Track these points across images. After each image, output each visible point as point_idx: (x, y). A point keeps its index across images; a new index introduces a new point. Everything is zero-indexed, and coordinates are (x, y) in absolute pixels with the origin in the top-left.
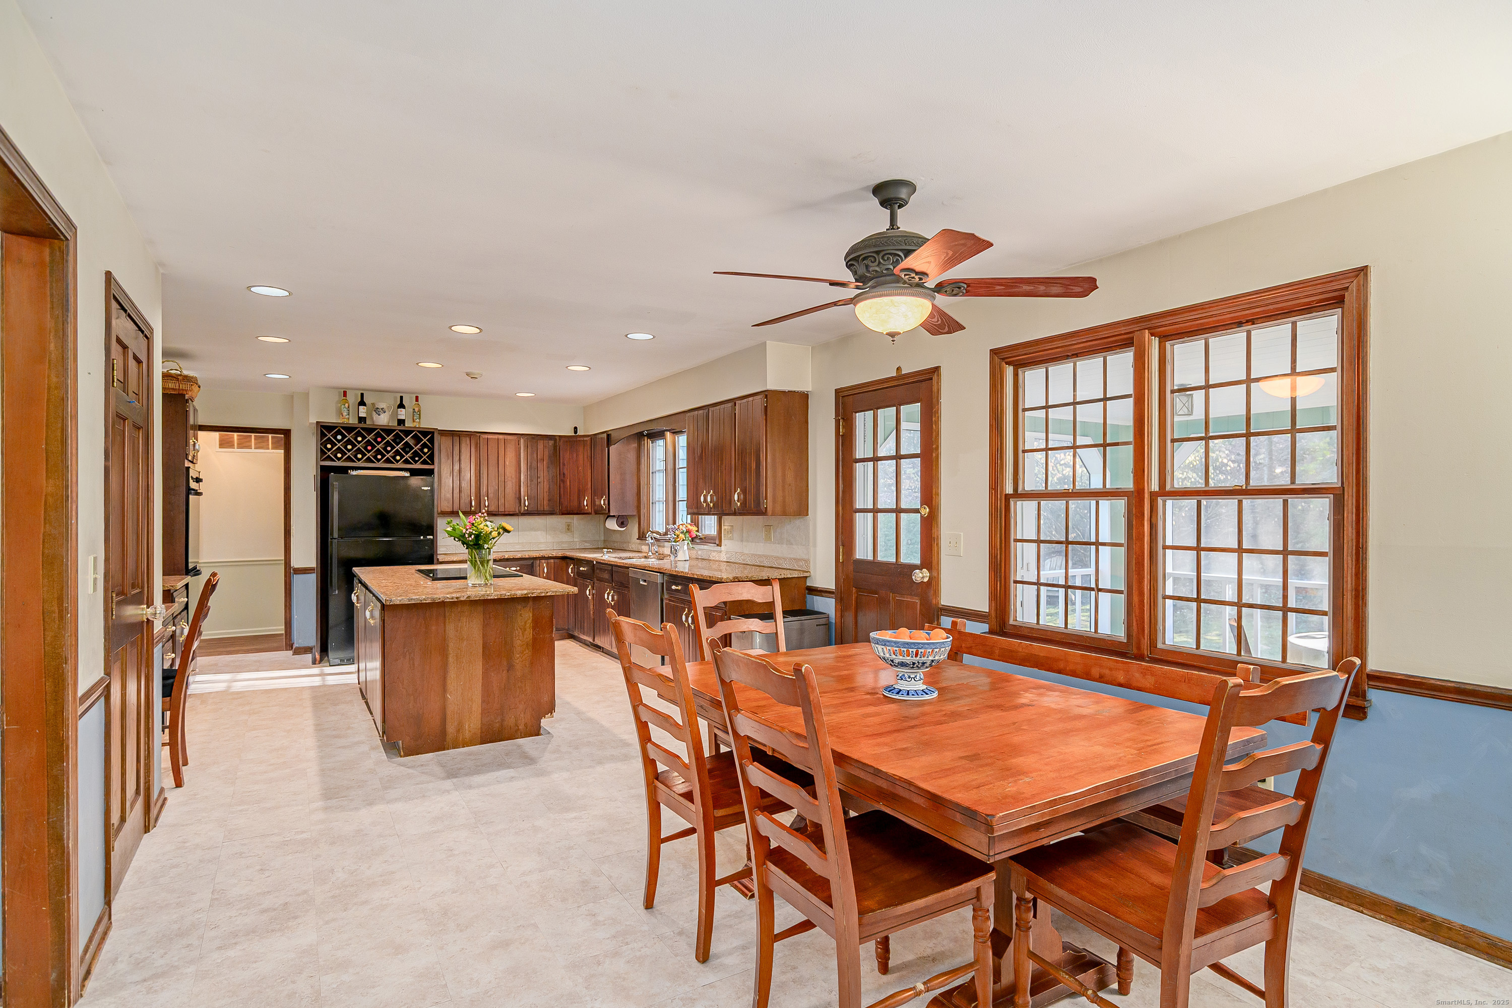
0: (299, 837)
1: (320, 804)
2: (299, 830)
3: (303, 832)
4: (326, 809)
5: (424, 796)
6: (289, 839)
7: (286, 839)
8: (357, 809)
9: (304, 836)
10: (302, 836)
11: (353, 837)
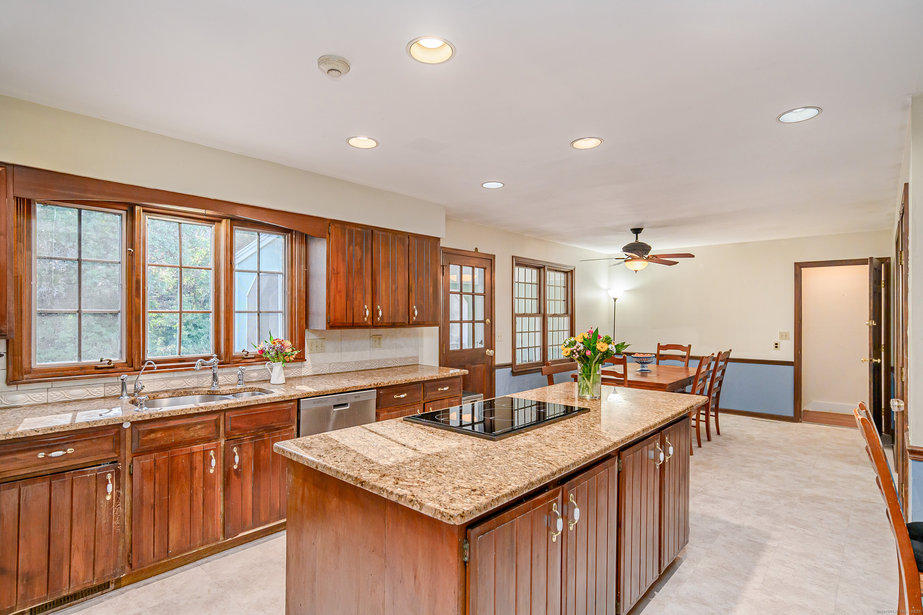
0: (795, 527)
1: (770, 543)
2: (793, 531)
3: (791, 529)
4: (768, 537)
5: (703, 516)
6: (801, 529)
7: (803, 529)
8: (749, 528)
9: (791, 526)
10: (793, 527)
11: (764, 514)
